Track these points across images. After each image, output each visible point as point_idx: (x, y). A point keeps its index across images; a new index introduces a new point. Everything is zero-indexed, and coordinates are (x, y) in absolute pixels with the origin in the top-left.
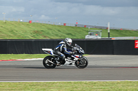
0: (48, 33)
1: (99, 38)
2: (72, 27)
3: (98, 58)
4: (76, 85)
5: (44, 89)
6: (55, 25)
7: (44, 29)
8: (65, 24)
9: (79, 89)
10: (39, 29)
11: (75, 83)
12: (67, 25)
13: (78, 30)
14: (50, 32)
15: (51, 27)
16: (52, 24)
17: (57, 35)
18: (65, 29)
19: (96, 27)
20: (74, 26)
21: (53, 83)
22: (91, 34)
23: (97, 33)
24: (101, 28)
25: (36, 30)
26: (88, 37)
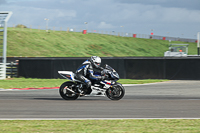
0: (110, 49)
1: (185, 55)
2: (145, 40)
3: (183, 85)
4: (151, 125)
5: (105, 130)
6: (120, 37)
7: (104, 42)
8: (134, 35)
9: (156, 130)
10: (97, 42)
11: (149, 121)
12: (137, 37)
13: (154, 44)
14: (114, 47)
15: (114, 39)
16: (117, 34)
17: (123, 51)
18: (134, 43)
19: (180, 40)
20: (148, 37)
21: (118, 121)
22: (172, 50)
23: (182, 49)
24: (187, 41)
25: (93, 43)
26: (168, 54)
